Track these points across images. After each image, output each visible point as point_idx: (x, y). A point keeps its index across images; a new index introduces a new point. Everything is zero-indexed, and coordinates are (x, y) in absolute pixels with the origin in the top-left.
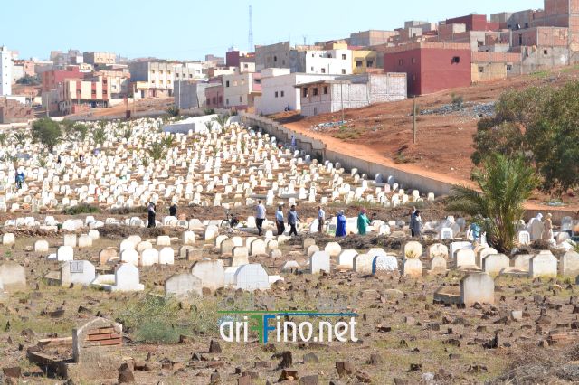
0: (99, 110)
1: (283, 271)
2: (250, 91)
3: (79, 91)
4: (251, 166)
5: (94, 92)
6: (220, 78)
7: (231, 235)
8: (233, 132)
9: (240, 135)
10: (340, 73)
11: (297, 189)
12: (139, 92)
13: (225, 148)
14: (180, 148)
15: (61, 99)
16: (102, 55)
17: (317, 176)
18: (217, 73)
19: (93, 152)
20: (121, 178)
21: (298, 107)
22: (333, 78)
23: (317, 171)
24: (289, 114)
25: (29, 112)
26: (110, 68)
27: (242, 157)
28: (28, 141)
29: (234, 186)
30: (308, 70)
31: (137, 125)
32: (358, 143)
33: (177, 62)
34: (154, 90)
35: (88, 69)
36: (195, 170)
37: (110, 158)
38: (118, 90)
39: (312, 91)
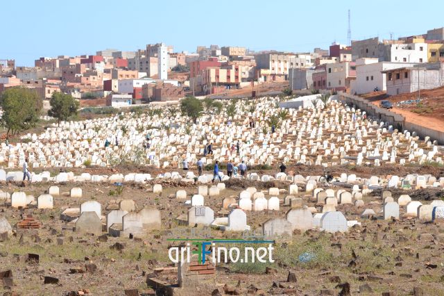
0: (232, 91)
1: (362, 217)
2: (347, 76)
3: (217, 77)
4: (346, 134)
5: (229, 77)
6: (324, 66)
7: (326, 188)
8: (333, 108)
9: (338, 110)
10: (418, 61)
11: (381, 152)
12: (263, 77)
13: (326, 120)
14: (292, 119)
15: (203, 82)
16: (236, 49)
17: (397, 142)
18: (322, 62)
19: (226, 123)
20: (246, 143)
21: (385, 89)
22: (412, 66)
23: (398, 138)
24: (377, 94)
25: (180, 93)
26: (241, 59)
27: (339, 127)
28: (178, 115)
29: (332, 149)
30: (393, 59)
31: (260, 102)
32: (431, 116)
33: (292, 54)
34: (274, 76)
35: (224, 59)
36: (302, 137)
37: (239, 127)
38: (247, 76)
39: (395, 77)
